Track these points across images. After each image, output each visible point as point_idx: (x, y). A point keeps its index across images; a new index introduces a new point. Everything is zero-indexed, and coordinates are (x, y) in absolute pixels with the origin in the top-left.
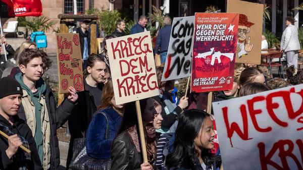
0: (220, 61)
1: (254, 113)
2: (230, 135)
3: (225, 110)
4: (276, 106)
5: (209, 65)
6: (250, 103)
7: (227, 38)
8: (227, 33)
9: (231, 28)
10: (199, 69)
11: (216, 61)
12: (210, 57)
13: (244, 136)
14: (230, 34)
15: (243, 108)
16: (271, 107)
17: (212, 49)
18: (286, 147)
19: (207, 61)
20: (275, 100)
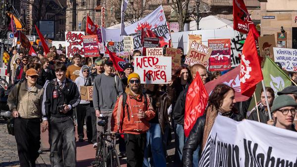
0: (223, 59)
1: (144, 61)
2: (137, 66)
3: (137, 59)
4: (150, 61)
5: (217, 60)
6: (144, 58)
7: (225, 49)
8: (225, 47)
9: (227, 45)
10: (212, 62)
11: (221, 58)
12: (218, 57)
13: (141, 67)
14: (227, 47)
15: (142, 59)
16: (149, 61)
17: (218, 54)
18: (151, 73)
19: (216, 59)
20: (150, 59)
